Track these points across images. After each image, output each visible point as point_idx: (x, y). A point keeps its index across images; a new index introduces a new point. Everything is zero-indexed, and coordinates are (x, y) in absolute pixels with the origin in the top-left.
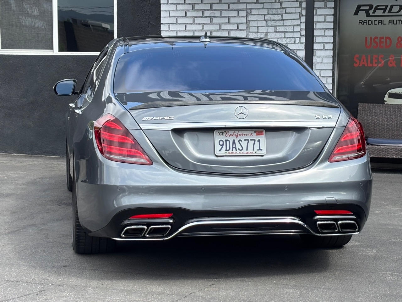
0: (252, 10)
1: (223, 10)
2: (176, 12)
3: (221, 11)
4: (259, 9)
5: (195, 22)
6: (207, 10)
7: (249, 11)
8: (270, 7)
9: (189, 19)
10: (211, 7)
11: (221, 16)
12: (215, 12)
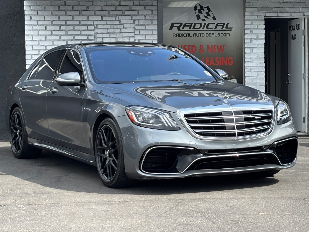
0: (98, 25)
1: (76, 25)
2: (38, 26)
3: (74, 26)
4: (103, 25)
5: (54, 34)
6: (63, 25)
7: (95, 26)
8: (112, 24)
9: (49, 31)
10: (66, 23)
11: (74, 30)
12: (69, 26)
